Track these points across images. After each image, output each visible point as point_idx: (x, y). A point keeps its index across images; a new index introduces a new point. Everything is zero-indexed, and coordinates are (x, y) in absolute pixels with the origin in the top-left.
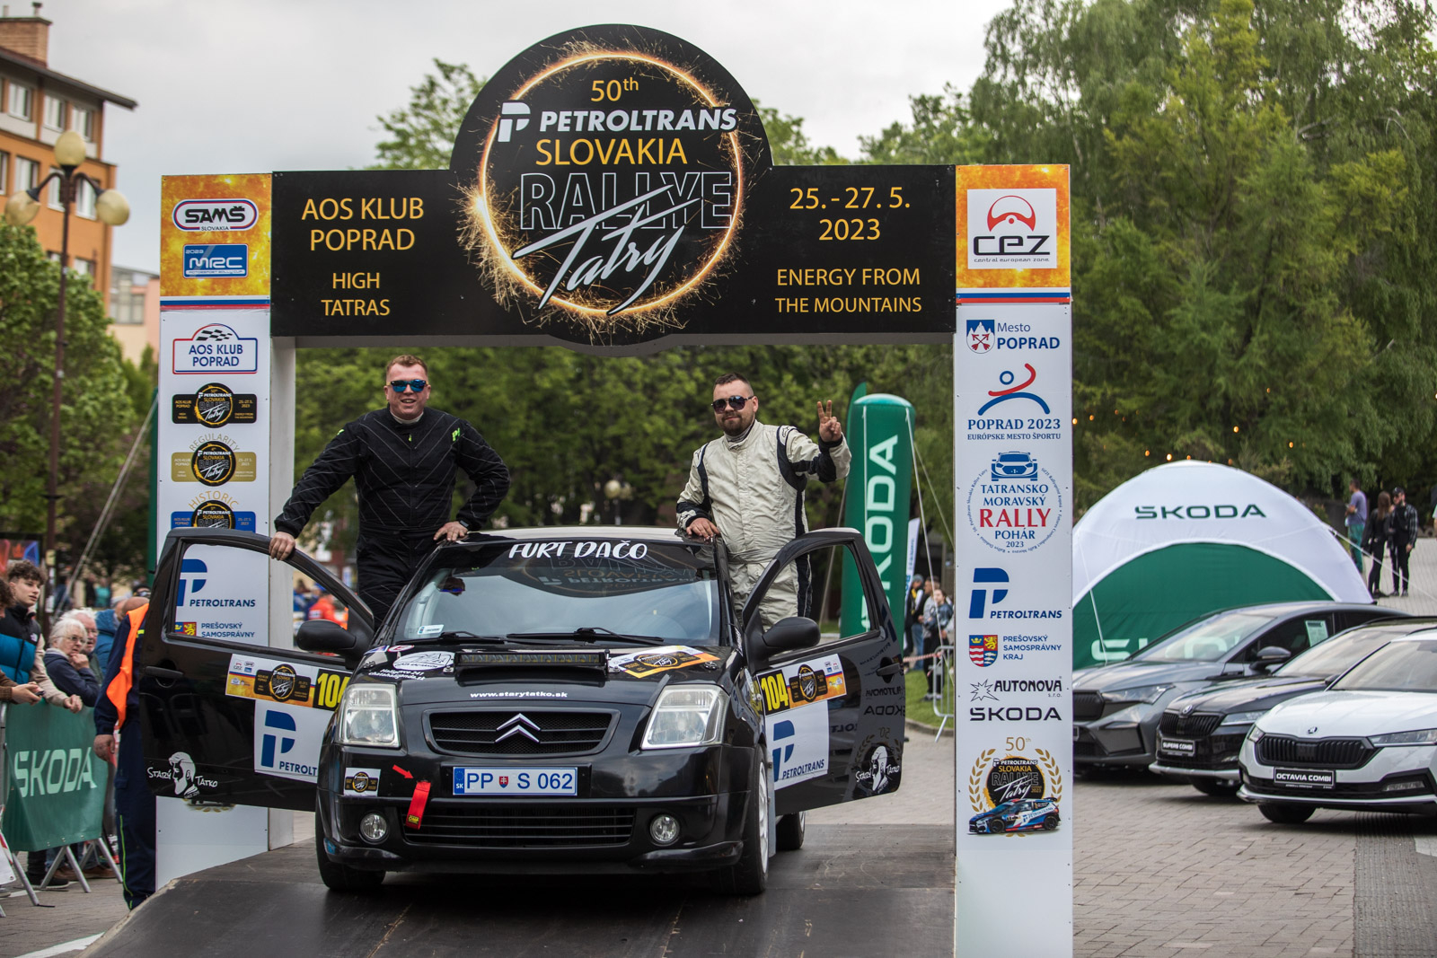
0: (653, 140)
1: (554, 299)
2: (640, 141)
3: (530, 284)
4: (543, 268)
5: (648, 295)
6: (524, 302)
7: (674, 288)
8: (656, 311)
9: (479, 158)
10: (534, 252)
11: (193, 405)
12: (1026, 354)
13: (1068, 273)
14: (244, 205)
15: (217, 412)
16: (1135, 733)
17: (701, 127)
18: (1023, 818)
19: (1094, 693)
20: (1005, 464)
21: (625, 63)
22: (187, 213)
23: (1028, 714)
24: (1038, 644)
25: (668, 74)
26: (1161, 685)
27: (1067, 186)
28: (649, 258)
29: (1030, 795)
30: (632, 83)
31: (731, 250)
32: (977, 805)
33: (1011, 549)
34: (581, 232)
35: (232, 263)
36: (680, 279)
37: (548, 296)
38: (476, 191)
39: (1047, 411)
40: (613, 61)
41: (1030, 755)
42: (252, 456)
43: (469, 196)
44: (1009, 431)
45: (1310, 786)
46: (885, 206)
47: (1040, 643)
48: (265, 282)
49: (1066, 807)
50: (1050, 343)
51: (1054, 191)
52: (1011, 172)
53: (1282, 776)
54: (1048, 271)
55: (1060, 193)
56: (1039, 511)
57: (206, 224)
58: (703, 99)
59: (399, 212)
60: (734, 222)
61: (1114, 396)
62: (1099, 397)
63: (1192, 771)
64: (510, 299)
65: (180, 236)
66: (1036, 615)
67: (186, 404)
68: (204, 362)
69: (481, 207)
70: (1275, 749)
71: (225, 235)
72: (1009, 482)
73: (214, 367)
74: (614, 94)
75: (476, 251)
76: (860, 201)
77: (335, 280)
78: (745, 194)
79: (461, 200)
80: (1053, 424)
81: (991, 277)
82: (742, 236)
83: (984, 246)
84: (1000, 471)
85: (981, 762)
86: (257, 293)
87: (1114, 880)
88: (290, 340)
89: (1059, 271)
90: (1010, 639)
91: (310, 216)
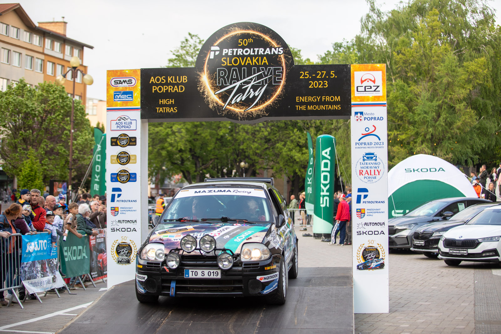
0: (257, 58)
1: (228, 107)
2: (254, 58)
3: (220, 102)
4: (224, 97)
5: (257, 105)
6: (218, 108)
7: (264, 103)
8: (259, 110)
9: (204, 64)
10: (221, 92)
11: (117, 140)
12: (373, 122)
13: (386, 97)
14: (132, 79)
15: (124, 142)
16: (406, 239)
17: (272, 53)
18: (373, 265)
19: (393, 226)
20: (367, 156)
21: (248, 34)
22: (115, 82)
23: (374, 233)
24: (377, 211)
25: (262, 37)
26: (414, 224)
27: (385, 70)
28: (257, 94)
29: (375, 258)
30: (251, 40)
31: (282, 91)
32: (359, 261)
33: (369, 182)
34: (235, 86)
35: (128, 97)
36: (266, 100)
37: (226, 106)
38: (203, 74)
39: (380, 139)
40: (245, 33)
41: (375, 245)
42: (135, 156)
43: (201, 75)
44: (368, 146)
45: (460, 254)
46: (329, 77)
47: (378, 211)
48: (138, 102)
49: (386, 262)
50: (380, 119)
51: (381, 72)
52: (368, 66)
53: (451, 251)
54: (380, 96)
55: (383, 73)
56: (378, 170)
57: (120, 85)
58: (273, 45)
59: (179, 80)
60: (283, 82)
61: (398, 134)
62: (393, 135)
63: (424, 250)
64: (214, 107)
65: (112, 89)
66: (377, 202)
67: (115, 140)
68: (120, 127)
69: (205, 79)
70: (450, 243)
71: (126, 88)
72: (368, 162)
73: (123, 128)
74: (245, 44)
75: (203, 92)
76: (321, 76)
77: (160, 102)
78: (286, 74)
79: (198, 77)
80: (381, 144)
81: (362, 99)
82: (285, 87)
83: (360, 89)
84: (365, 158)
85: (360, 248)
86: (136, 106)
87: (401, 284)
88: (146, 120)
89: (383, 96)
90: (369, 210)
91: (152, 82)
